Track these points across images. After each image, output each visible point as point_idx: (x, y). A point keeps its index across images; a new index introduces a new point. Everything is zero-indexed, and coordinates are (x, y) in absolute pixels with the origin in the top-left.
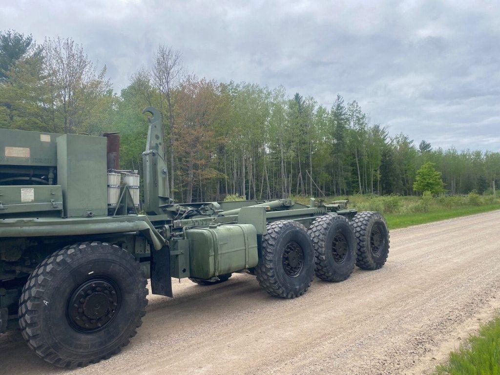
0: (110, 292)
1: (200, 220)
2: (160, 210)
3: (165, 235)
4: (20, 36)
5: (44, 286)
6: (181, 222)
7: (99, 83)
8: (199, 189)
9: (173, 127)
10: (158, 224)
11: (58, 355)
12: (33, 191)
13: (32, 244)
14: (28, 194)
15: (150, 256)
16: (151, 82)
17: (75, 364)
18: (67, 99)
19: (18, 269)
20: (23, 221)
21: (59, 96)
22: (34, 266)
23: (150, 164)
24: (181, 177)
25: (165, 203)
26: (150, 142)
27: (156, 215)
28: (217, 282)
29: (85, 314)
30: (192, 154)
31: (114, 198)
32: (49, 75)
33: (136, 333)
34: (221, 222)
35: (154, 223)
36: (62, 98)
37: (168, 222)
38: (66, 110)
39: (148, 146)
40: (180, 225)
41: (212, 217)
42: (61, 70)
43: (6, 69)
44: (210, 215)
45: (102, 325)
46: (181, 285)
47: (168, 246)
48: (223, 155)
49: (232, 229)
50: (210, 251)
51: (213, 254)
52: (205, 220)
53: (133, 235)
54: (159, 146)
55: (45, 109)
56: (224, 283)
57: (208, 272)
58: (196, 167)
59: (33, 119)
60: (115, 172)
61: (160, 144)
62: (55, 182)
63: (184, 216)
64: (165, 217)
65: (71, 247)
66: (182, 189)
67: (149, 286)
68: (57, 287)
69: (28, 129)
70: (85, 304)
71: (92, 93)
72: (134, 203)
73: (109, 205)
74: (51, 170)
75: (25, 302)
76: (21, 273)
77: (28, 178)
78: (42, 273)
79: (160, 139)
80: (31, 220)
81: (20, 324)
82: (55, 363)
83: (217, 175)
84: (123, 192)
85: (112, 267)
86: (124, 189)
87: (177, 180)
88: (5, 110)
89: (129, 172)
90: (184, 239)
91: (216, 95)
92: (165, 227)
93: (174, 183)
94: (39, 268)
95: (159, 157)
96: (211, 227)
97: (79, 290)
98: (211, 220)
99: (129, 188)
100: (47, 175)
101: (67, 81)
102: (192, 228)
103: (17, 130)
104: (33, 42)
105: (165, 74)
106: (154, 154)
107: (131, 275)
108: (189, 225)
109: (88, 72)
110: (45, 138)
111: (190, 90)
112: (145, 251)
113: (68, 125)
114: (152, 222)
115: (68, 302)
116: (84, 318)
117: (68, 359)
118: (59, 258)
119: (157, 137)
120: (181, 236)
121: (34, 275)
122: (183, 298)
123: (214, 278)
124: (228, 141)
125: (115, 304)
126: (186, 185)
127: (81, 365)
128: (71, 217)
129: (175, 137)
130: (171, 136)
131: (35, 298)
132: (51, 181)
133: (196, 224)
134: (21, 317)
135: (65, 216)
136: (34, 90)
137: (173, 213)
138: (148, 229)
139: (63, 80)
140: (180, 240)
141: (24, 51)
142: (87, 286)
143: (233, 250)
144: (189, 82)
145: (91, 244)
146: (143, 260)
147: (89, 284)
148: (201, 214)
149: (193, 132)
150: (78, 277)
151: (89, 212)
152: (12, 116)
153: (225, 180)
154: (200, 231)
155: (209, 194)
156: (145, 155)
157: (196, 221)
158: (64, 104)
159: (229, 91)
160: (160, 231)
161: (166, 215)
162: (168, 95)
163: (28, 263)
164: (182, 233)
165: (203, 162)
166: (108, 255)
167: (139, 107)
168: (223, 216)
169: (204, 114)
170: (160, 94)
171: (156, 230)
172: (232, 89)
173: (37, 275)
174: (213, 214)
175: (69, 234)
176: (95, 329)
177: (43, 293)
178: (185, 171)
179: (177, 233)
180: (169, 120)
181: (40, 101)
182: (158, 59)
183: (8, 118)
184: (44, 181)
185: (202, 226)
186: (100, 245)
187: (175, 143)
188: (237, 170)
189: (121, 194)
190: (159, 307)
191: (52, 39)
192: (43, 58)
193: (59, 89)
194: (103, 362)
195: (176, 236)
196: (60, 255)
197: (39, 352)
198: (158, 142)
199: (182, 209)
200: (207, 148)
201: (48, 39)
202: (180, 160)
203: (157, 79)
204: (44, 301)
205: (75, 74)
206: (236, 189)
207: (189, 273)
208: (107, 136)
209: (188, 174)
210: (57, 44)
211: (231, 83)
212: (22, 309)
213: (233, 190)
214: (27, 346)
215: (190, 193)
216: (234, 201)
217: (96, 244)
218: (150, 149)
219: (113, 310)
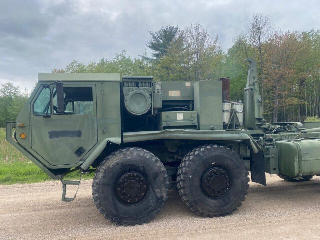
0: (225, 176)
1: (287, 135)
2: (256, 127)
3: (260, 144)
4: (172, 28)
5: (189, 167)
6: (272, 135)
7: (214, 47)
8: (283, 113)
9: (263, 69)
10: (256, 136)
11: (196, 208)
12: (182, 114)
13: (182, 143)
14: (180, 116)
15: (250, 156)
16: (248, 41)
17: (206, 215)
18: (196, 60)
19: (176, 156)
20: (178, 130)
21: (192, 59)
22: (183, 156)
23: (249, 96)
24: (269, 104)
25: (260, 122)
26: (249, 82)
27: (254, 130)
28: (301, 180)
29: (211, 186)
30: (278, 87)
31: (227, 119)
32: (187, 47)
33: (241, 204)
34: (304, 137)
35: (253, 135)
36: (194, 60)
37: (262, 135)
38: (196, 66)
39: (247, 84)
40: (271, 138)
41: (296, 133)
42: (193, 43)
43: (166, 48)
44: (294, 132)
45: (221, 196)
46: (272, 179)
47: (262, 151)
48: (304, 87)
49: (314, 143)
50: (295, 157)
51: (298, 160)
52: (290, 135)
53: (239, 142)
54: (256, 84)
55: (184, 67)
56: (307, 182)
57: (293, 172)
58: (280, 96)
59: (179, 74)
60: (227, 102)
61: (256, 82)
62: (193, 109)
63: (273, 131)
64: (260, 132)
65: (202, 147)
66: (270, 113)
67: (249, 176)
68: (196, 169)
69: (177, 80)
70: (211, 181)
71: (210, 54)
72: (240, 122)
73: (224, 123)
74: (191, 103)
75: (180, 175)
76: (177, 159)
77: (179, 107)
78: (187, 160)
79: (256, 79)
80: (181, 131)
81: (178, 186)
82: (195, 211)
83: (299, 102)
84: (233, 115)
85: (226, 161)
86: (233, 113)
87: (266, 106)
88: (165, 71)
89: (236, 102)
90: (274, 147)
91: (297, 42)
92: (260, 139)
93: (264, 108)
94: (186, 157)
95: (255, 91)
96: (295, 141)
97: (207, 172)
98: (295, 135)
99: (236, 112)
100: (189, 106)
101: (196, 49)
102: (280, 140)
103: (171, 81)
104: (178, 30)
105: (258, 34)
106: (252, 89)
107: (238, 167)
108: (278, 138)
109: (207, 41)
110: (188, 84)
111: (277, 42)
112: (246, 153)
113: (197, 75)
114: (251, 134)
115: (201, 178)
116: (210, 189)
117: (202, 211)
118: (196, 153)
119: (254, 78)
120: (271, 145)
121: (183, 160)
122: (273, 187)
123: (299, 177)
124: (308, 76)
125: (228, 184)
126: (273, 110)
127: (209, 216)
128: (202, 129)
129: (264, 76)
130: (262, 76)
131: (185, 173)
132: (191, 108)
133: (283, 138)
134: (178, 183)
135: (199, 129)
136: (179, 57)
137: (266, 130)
138: (249, 139)
139: (194, 49)
140: (271, 148)
141: (174, 36)
142: (211, 171)
143: (315, 158)
144: (276, 36)
145: (214, 146)
146: (245, 159)
147: (213, 169)
148: (287, 131)
149: (278, 71)
150: (207, 165)
151: (212, 127)
152: (169, 74)
153: (305, 106)
154: (287, 142)
155: (291, 116)
156: (246, 90)
157: (284, 136)
158: (195, 63)
159: (310, 37)
160: (257, 140)
161: (261, 131)
162: (259, 48)
163: (180, 154)
164: (272, 143)
165: (286, 92)
166: (224, 153)
167: (240, 59)
168: (305, 132)
169: (287, 58)
170: (254, 48)
171: (254, 140)
172: (312, 35)
173: (185, 161)
174: (297, 131)
175: (201, 139)
176: (217, 197)
177: (189, 171)
178: (272, 99)
179: (269, 143)
180: (260, 65)
181: (182, 63)
182: (253, 24)
183: (167, 75)
184: (187, 109)
185: (288, 139)
186: (218, 147)
187: (265, 81)
188: (316, 97)
189: (231, 116)
190: (256, 190)
191: (188, 26)
192: (184, 38)
193: (191, 55)
194: (221, 217)
195: (268, 145)
196: (196, 151)
197: (187, 204)
198: (254, 81)
199: (272, 126)
200: (289, 82)
201: (186, 26)
202: (268, 92)
203: (252, 38)
204: (189, 176)
205: (201, 44)
206: (315, 112)
207: (278, 171)
208: (222, 80)
209: (274, 102)
210: (191, 28)
211: (312, 30)
212: (178, 179)
213: (312, 113)
214: (181, 199)
215: (276, 115)
216: (313, 121)
217: (216, 146)
218: (249, 86)
219: (227, 188)
